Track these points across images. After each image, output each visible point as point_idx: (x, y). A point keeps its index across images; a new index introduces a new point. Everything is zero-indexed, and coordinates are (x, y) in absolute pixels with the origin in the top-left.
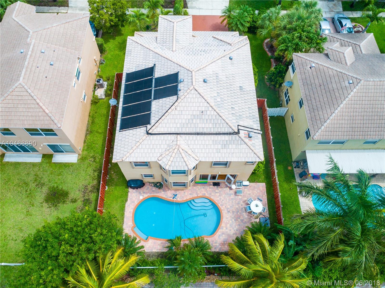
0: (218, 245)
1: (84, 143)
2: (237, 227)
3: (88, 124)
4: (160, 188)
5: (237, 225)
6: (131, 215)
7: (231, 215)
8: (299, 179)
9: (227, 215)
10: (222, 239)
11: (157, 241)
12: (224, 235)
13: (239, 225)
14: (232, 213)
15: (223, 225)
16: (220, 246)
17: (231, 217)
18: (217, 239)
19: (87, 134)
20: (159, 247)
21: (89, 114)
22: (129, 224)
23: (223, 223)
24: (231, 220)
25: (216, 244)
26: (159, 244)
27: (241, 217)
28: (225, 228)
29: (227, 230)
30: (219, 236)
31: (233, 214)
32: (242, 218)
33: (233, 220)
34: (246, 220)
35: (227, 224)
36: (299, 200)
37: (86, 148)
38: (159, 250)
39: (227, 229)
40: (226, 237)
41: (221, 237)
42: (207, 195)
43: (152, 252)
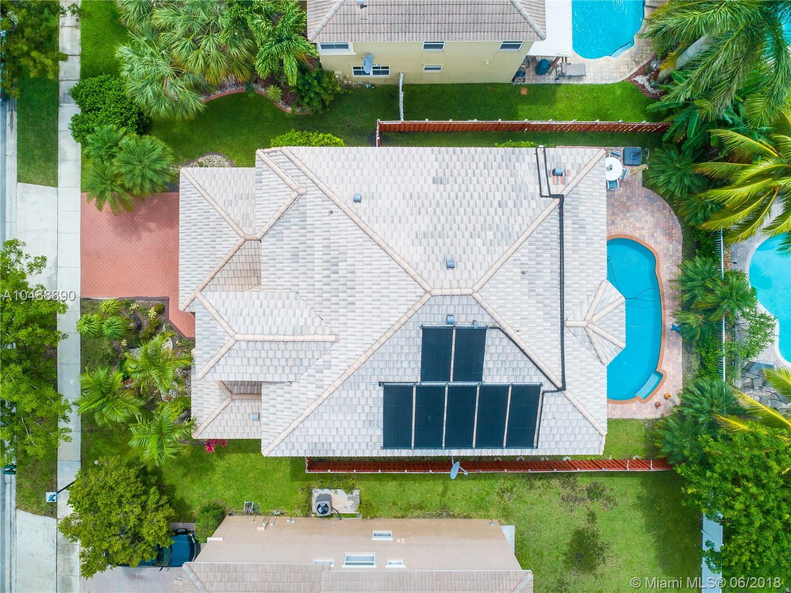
0: (671, 246)
1: (471, 518)
3: (424, 517)
5: (638, 208)
7: (619, 219)
9: (619, 226)
10: (662, 237)
11: (665, 355)
12: (655, 235)
13: (637, 205)
14: (616, 217)
16: (674, 242)
17: (622, 219)
18: (662, 247)
19: (450, 515)
20: (675, 352)
21: (399, 517)
22: (634, 408)
23: (634, 235)
24: (628, 218)
25: (671, 249)
26: (671, 352)
27: (622, 199)
28: (643, 232)
29: (646, 228)
30: (656, 242)
31: (617, 214)
32: (625, 198)
33: (628, 215)
34: (628, 191)
35: (635, 228)
36: (591, 85)
38: (679, 350)
39: (643, 228)
40: (659, 230)
41: (658, 240)
43: (683, 364)
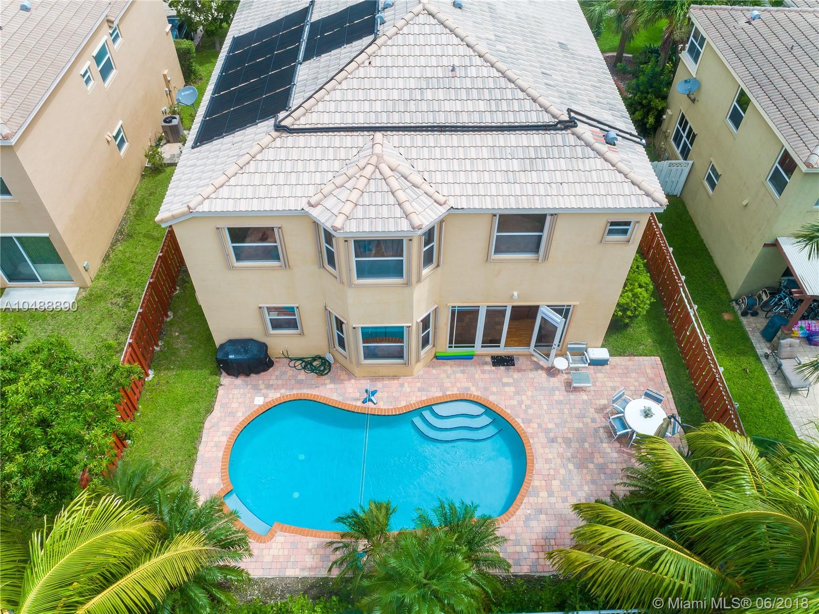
0: (525, 549)
1: (104, 261)
2: (586, 488)
3: (124, 219)
4: (321, 373)
5: (587, 483)
6: (221, 454)
7: (561, 450)
8: (763, 345)
9: (547, 450)
10: (539, 530)
11: (305, 539)
12: (543, 517)
13: (593, 482)
14: (563, 445)
15: (536, 481)
16: (534, 556)
17: (561, 456)
18: (519, 530)
19: (116, 242)
20: (309, 561)
21: (133, 196)
22: (210, 481)
23: (535, 477)
24: (564, 466)
25: (518, 549)
26: (310, 550)
27: (596, 455)
28: (544, 494)
29: (553, 500)
30: (528, 518)
31: (569, 446)
32: (601, 460)
33: (571, 466)
34: (614, 466)
35: (548, 479)
36: (780, 404)
37: (107, 272)
38: (311, 569)
39: (551, 494)
40: (553, 524)
41: (534, 524)
42: (475, 392)
43: (282, 579)
